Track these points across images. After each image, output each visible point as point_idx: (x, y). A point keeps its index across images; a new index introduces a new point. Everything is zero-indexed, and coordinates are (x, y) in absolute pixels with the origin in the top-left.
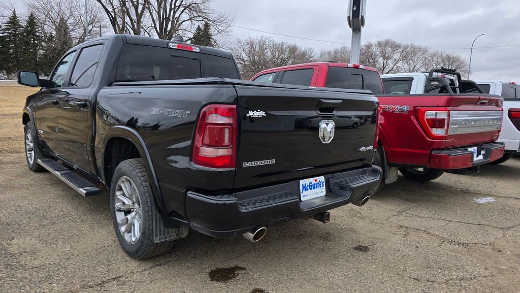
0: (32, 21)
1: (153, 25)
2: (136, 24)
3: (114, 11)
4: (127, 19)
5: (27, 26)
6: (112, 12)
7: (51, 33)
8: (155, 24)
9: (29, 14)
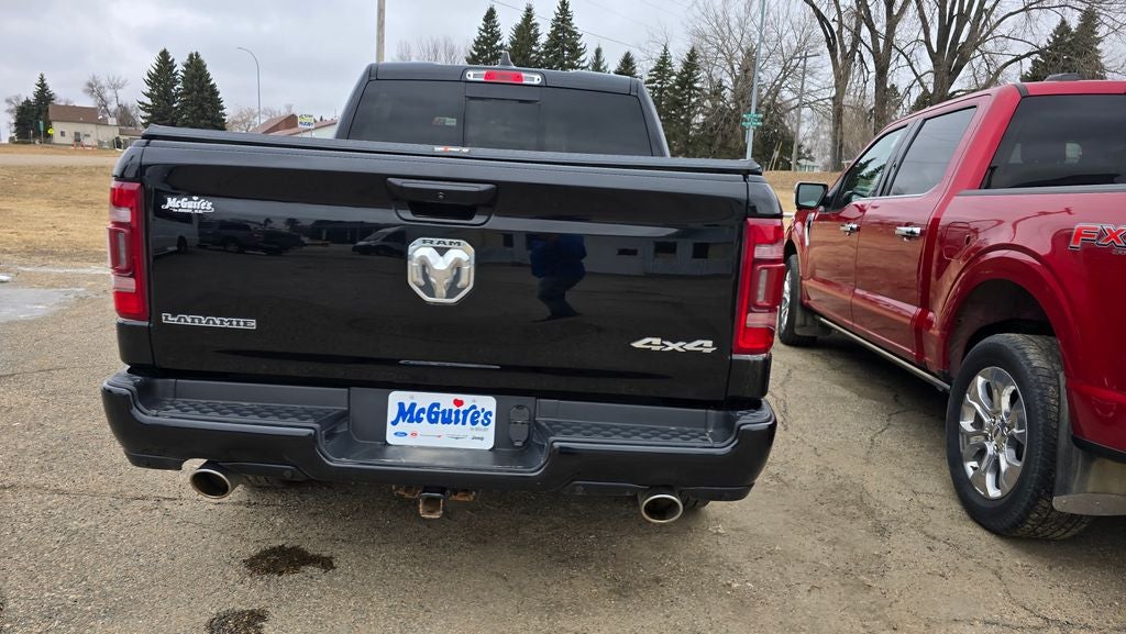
0: (691, 63)
1: (922, 37)
2: (881, 42)
3: (840, 17)
4: (865, 32)
5: (683, 73)
6: (834, 20)
7: (721, 80)
8: (927, 34)
9: (688, 51)
